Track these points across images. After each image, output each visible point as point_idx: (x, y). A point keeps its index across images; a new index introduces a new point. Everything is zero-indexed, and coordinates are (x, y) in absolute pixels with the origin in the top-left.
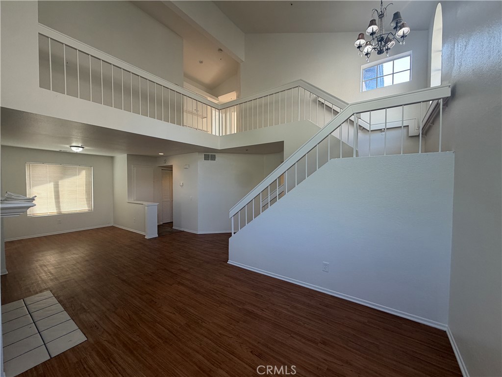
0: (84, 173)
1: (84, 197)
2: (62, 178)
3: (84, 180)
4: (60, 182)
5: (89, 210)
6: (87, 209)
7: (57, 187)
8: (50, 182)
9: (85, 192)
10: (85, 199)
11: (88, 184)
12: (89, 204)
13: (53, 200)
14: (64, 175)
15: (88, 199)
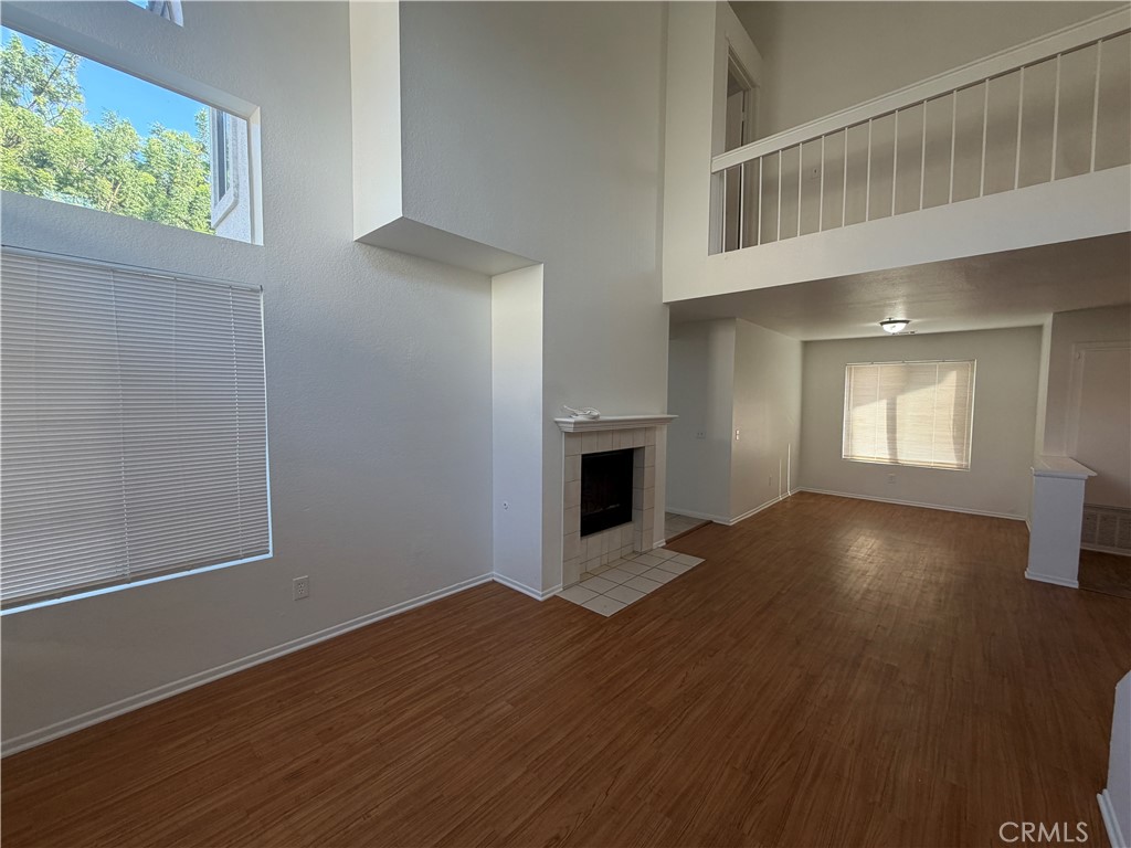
0: (952, 377)
1: (949, 433)
2: (903, 391)
3: (953, 393)
4: (900, 399)
5: (960, 467)
6: (956, 462)
7: (892, 408)
8: (881, 399)
9: (952, 422)
10: (951, 440)
11: (960, 404)
12: (959, 452)
13: (884, 435)
14: (907, 385)
15: (959, 441)
